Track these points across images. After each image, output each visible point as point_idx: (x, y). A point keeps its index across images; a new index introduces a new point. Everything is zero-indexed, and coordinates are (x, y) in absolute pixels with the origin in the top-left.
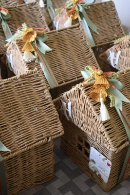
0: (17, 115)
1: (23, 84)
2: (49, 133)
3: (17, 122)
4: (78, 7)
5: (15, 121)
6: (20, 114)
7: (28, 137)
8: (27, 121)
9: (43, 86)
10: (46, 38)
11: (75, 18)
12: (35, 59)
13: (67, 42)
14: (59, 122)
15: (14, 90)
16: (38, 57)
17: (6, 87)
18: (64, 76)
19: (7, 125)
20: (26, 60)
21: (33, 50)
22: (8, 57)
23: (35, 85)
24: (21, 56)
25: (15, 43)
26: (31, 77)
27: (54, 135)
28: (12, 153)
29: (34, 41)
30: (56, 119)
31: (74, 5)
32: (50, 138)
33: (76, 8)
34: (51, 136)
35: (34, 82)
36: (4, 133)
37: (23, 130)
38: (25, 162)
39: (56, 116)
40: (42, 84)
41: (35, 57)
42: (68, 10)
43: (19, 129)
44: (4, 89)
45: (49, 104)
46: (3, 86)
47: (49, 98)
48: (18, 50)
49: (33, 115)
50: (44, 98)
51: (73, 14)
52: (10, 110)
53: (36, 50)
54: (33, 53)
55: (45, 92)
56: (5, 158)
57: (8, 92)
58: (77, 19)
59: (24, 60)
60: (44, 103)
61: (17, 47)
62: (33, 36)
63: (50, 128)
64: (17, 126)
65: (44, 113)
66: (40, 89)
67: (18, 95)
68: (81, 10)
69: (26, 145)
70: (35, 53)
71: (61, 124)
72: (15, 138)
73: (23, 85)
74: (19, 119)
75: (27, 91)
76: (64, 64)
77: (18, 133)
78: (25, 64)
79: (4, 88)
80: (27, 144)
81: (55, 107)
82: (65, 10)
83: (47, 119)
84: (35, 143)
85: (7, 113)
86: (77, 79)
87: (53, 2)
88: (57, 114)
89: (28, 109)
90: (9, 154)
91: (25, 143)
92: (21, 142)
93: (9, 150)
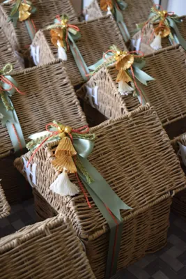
0: (133, 164)
1: (136, 123)
2: (172, 185)
3: (133, 172)
4: (168, 22)
5: (131, 171)
6: (136, 162)
7: (148, 192)
8: (145, 172)
9: (158, 126)
10: (144, 64)
11: (165, 35)
12: (133, 92)
13: (167, 68)
14: (182, 172)
15: (126, 132)
16: (136, 89)
17: (117, 129)
18: (168, 112)
19: (122, 177)
20: (122, 94)
21: (129, 79)
22: (90, 90)
23: (149, 125)
24: (115, 88)
25: (106, 71)
26: (143, 115)
27: (178, 188)
28: (133, 211)
29: (129, 69)
30: (178, 168)
31: (162, 19)
32: (174, 192)
33: (166, 23)
34: (175, 189)
35: (148, 121)
36: (120, 187)
37: (142, 183)
38: (139, 224)
39: (178, 163)
40: (158, 124)
41: (132, 89)
42: (155, 25)
43: (137, 181)
44: (114, 131)
45: (167, 148)
46: (113, 128)
47: (167, 141)
48: (111, 80)
49: (150, 164)
50: (162, 141)
51: (162, 31)
52: (124, 157)
53: (133, 79)
54: (129, 84)
55: (162, 133)
56: (125, 218)
57: (119, 135)
58: (168, 36)
59: (119, 93)
60: (162, 148)
61: (109, 76)
62: (129, 62)
63: (172, 179)
64: (134, 178)
65: (164, 160)
66: (156, 129)
67: (132, 139)
68: (172, 24)
69: (147, 202)
70: (132, 84)
71: (184, 173)
72: (133, 193)
73: (135, 126)
74: (135, 169)
75: (141, 132)
76: (166, 97)
77: (136, 187)
78: (121, 99)
79: (115, 129)
80: (148, 200)
81: (175, 152)
82: (151, 26)
83: (168, 168)
84: (157, 198)
85: (121, 162)
86: (182, 116)
87: (123, 15)
88: (178, 161)
89: (144, 157)
90: (129, 213)
91: (146, 199)
92: (141, 198)
93: (130, 208)
